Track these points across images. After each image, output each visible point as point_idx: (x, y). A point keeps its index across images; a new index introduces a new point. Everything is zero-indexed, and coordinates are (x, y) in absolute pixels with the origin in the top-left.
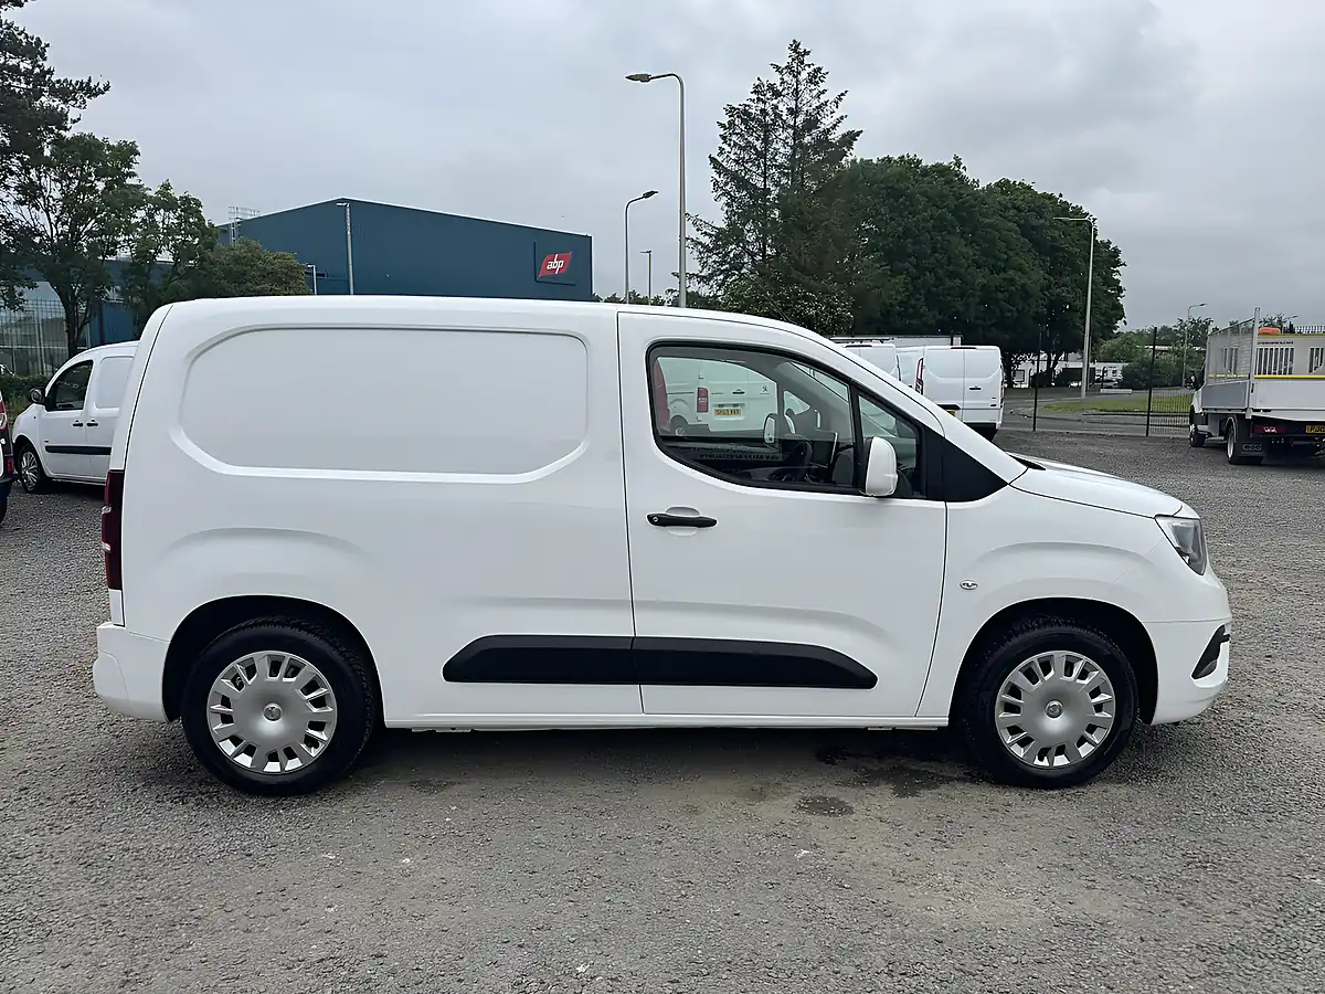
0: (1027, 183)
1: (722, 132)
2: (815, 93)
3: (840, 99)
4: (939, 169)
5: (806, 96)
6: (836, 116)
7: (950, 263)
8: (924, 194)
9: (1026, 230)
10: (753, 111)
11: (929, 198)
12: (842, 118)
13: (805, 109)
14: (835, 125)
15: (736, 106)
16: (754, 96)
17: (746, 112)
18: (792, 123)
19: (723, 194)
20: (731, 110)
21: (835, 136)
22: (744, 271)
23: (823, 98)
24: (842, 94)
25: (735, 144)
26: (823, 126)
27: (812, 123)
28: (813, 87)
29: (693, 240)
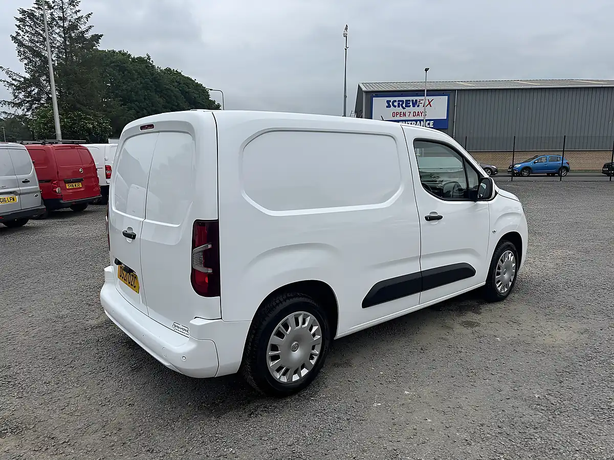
0: (179, 71)
1: (18, 23)
2: (74, 11)
3: (89, 17)
4: (141, 60)
5: (69, 12)
6: (88, 25)
7: (153, 106)
8: (136, 71)
9: (184, 93)
10: (37, 14)
11: (139, 74)
12: (91, 27)
13: (69, 18)
14: (87, 30)
15: (26, 10)
16: (36, 6)
17: (32, 14)
18: (62, 25)
19: (25, 58)
20: (23, 12)
21: (88, 35)
22: (42, 102)
23: (79, 14)
24: (90, 14)
25: (27, 32)
26: (80, 29)
27: (74, 27)
28: (72, 7)
29: (8, 82)
